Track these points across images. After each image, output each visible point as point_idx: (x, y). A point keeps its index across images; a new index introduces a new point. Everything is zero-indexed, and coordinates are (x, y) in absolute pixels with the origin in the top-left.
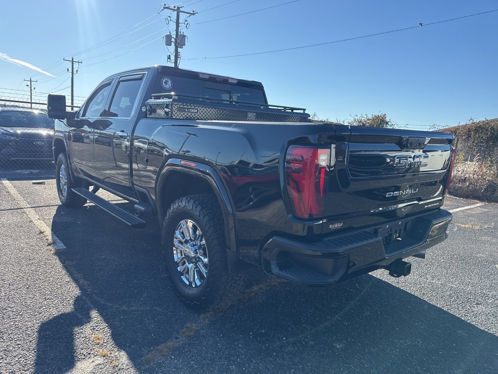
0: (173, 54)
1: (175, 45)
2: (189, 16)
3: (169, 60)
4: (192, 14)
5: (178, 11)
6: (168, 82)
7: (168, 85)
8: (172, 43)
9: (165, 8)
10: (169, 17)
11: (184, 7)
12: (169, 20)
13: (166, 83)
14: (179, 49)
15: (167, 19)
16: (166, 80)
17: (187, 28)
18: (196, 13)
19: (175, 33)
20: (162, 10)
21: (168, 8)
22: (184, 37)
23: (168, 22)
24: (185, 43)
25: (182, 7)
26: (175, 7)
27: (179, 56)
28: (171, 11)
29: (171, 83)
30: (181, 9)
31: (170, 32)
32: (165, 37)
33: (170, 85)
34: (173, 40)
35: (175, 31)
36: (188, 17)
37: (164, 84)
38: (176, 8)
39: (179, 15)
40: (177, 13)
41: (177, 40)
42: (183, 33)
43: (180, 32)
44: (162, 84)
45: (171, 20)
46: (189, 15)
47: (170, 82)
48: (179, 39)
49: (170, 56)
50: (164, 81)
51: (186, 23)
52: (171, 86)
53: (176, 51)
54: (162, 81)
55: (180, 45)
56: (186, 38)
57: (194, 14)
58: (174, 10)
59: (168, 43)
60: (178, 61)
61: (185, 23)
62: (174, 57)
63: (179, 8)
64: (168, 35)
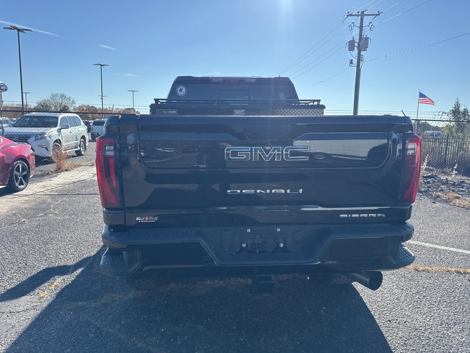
0: (356, 58)
1: (358, 49)
2: (375, 18)
3: (351, 65)
4: (376, 15)
5: (362, 15)
6: (183, 89)
7: (182, 92)
8: (355, 47)
9: (348, 16)
10: (352, 23)
11: (367, 10)
12: (353, 26)
13: (180, 90)
14: (362, 52)
15: (350, 26)
16: (180, 88)
17: (371, 30)
18: (381, 13)
19: (358, 37)
20: (346, 18)
21: (351, 15)
22: (367, 39)
23: (352, 28)
24: (368, 46)
25: (366, 11)
26: (358, 12)
27: (362, 59)
28: (355, 17)
29: (186, 90)
30: (365, 13)
31: (353, 38)
32: (348, 43)
33: (184, 92)
34: (356, 44)
35: (359, 36)
36: (373, 19)
37: (178, 92)
38: (360, 13)
39: (363, 19)
40: (361, 18)
41: (360, 44)
42: (367, 35)
43: (363, 36)
44: (177, 92)
45: (354, 26)
46: (374, 16)
47: (184, 89)
48: (361, 43)
49: (352, 60)
50: (179, 89)
51: (371, 24)
52: (186, 92)
53: (359, 54)
54: (177, 89)
55: (363, 48)
56: (369, 40)
57: (379, 15)
58: (358, 15)
59: (351, 48)
60: (361, 65)
61: (369, 26)
62: (357, 61)
63: (363, 12)
64: (351, 41)
